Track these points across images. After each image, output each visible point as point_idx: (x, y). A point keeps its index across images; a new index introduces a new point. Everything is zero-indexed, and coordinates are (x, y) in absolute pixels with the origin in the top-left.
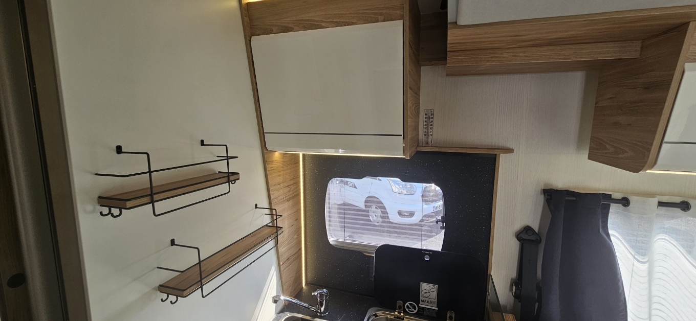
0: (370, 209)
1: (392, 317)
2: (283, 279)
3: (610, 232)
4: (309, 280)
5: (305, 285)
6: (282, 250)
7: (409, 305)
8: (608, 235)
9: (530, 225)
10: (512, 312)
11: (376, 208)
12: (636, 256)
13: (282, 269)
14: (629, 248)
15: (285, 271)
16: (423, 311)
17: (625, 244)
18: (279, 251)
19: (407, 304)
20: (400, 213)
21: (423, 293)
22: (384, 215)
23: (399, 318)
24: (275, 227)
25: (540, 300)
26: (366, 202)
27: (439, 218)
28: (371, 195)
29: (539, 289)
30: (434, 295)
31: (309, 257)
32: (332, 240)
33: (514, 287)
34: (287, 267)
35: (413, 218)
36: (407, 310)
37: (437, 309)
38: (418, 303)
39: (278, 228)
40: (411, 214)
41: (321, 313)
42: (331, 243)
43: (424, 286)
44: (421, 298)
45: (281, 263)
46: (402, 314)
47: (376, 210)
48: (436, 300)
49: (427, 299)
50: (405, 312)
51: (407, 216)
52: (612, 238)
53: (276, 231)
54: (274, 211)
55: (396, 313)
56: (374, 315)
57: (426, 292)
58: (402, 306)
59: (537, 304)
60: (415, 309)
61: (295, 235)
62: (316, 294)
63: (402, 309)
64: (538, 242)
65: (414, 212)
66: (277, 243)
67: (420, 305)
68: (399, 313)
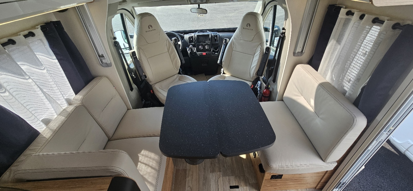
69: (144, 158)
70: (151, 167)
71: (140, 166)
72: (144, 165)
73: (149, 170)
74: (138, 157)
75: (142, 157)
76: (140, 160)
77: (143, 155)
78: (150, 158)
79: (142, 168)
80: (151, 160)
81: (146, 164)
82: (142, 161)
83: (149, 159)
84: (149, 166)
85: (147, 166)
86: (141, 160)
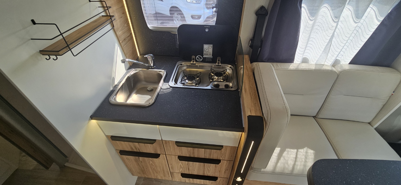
0: (174, 15)
1: (190, 64)
2: (125, 51)
3: (303, 5)
4: (142, 53)
5: (140, 55)
6: (119, 33)
7: (198, 57)
8: (301, 7)
9: (264, 6)
10: (248, 54)
11: (177, 14)
12: (310, 17)
13: (123, 46)
14: (308, 13)
15: (124, 46)
16: (205, 59)
17: (307, 11)
18: (117, 34)
19: (197, 57)
20: (193, 17)
21: (205, 50)
22: (183, 19)
23: (193, 64)
24: (109, 16)
25: (261, 47)
26: (170, 11)
27: (214, 5)
28: (173, 5)
29: (262, 41)
30: (211, 50)
31: (138, 39)
32: (150, 26)
33: (250, 42)
34: (125, 45)
35: (201, 19)
36: (197, 60)
37: (212, 57)
38: (203, 56)
39: (111, 17)
40: (199, 17)
41: (151, 67)
42: (150, 28)
43: (206, 46)
44: (204, 53)
45: (121, 42)
46: (195, 62)
47: (177, 15)
48: (212, 53)
49: (207, 53)
50: (196, 61)
51: (197, 18)
52: (302, 9)
53: (110, 18)
54: (104, 3)
55: (192, 62)
56: (180, 64)
57: (206, 50)
58: (195, 58)
59: (260, 49)
60: (201, 59)
61: (125, 24)
62: (146, 56)
63: (195, 60)
64: (266, 14)
65: (201, 15)
66: (113, 26)
67: (204, 57)
68: (193, 62)
69: (303, 155)
70: (294, 164)
71: (292, 152)
72: (295, 156)
73: (291, 163)
74: (302, 147)
75: (304, 152)
76: (300, 150)
77: (307, 152)
78: (306, 161)
79: (290, 154)
80: (303, 163)
81: (296, 158)
82: (298, 153)
83: (304, 160)
84: (295, 161)
85: (294, 159)
86: (300, 152)
